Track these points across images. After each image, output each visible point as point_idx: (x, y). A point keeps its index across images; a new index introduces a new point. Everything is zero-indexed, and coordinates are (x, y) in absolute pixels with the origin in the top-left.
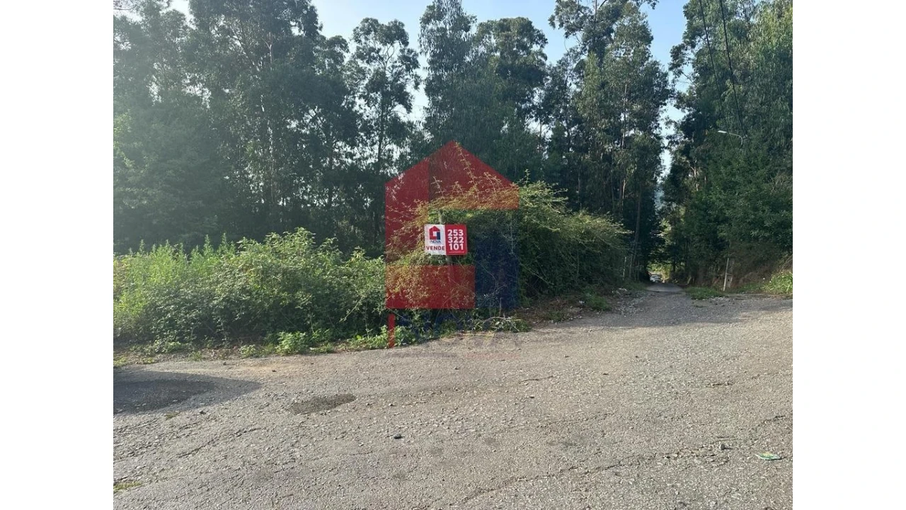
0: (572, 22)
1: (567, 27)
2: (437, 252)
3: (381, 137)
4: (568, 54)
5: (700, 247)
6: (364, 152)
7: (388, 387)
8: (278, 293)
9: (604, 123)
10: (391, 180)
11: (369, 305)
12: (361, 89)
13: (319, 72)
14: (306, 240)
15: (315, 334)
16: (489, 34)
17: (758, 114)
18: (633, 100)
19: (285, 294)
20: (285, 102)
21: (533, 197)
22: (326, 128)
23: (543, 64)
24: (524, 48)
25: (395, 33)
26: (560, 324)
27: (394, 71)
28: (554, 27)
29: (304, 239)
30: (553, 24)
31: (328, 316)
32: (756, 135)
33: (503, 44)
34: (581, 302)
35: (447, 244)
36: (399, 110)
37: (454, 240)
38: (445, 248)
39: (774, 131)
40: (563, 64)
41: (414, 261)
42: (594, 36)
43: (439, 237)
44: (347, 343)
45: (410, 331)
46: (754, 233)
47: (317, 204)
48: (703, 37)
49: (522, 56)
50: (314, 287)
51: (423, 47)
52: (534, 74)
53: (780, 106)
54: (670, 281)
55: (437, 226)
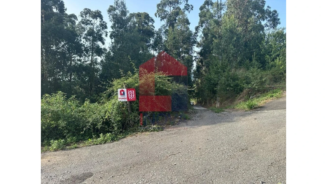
0: (163, 16)
1: (161, 17)
2: (123, 100)
3: (92, 53)
4: (162, 27)
5: (208, 93)
6: (85, 59)
7: (108, 166)
8: (50, 122)
9: (175, 51)
10: (97, 70)
11: (94, 125)
12: (83, 35)
13: (65, 27)
14: (62, 96)
15: (69, 140)
16: (134, 17)
17: (224, 49)
18: (184, 44)
19: (53, 122)
20: (50, 38)
21: (160, 77)
22: (68, 49)
23: (153, 30)
24: (146, 23)
25: (97, 15)
26: (174, 126)
27: (97, 29)
28: (157, 17)
29: (61, 96)
30: (156, 16)
31: (74, 131)
32: (224, 56)
33: (139, 21)
34: (179, 117)
35: (128, 97)
36: (99, 43)
37: (130, 95)
38: (127, 98)
39: (230, 55)
40: (160, 30)
41: (114, 104)
42: (171, 21)
43: (124, 94)
44: (84, 143)
45: (113, 135)
46: (228, 88)
47: (65, 80)
48: (205, 24)
49: (146, 26)
50: (67, 118)
51: (111, 19)
52: (150, 33)
53: (231, 47)
54: (197, 104)
55: (123, 89)
